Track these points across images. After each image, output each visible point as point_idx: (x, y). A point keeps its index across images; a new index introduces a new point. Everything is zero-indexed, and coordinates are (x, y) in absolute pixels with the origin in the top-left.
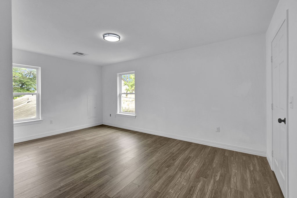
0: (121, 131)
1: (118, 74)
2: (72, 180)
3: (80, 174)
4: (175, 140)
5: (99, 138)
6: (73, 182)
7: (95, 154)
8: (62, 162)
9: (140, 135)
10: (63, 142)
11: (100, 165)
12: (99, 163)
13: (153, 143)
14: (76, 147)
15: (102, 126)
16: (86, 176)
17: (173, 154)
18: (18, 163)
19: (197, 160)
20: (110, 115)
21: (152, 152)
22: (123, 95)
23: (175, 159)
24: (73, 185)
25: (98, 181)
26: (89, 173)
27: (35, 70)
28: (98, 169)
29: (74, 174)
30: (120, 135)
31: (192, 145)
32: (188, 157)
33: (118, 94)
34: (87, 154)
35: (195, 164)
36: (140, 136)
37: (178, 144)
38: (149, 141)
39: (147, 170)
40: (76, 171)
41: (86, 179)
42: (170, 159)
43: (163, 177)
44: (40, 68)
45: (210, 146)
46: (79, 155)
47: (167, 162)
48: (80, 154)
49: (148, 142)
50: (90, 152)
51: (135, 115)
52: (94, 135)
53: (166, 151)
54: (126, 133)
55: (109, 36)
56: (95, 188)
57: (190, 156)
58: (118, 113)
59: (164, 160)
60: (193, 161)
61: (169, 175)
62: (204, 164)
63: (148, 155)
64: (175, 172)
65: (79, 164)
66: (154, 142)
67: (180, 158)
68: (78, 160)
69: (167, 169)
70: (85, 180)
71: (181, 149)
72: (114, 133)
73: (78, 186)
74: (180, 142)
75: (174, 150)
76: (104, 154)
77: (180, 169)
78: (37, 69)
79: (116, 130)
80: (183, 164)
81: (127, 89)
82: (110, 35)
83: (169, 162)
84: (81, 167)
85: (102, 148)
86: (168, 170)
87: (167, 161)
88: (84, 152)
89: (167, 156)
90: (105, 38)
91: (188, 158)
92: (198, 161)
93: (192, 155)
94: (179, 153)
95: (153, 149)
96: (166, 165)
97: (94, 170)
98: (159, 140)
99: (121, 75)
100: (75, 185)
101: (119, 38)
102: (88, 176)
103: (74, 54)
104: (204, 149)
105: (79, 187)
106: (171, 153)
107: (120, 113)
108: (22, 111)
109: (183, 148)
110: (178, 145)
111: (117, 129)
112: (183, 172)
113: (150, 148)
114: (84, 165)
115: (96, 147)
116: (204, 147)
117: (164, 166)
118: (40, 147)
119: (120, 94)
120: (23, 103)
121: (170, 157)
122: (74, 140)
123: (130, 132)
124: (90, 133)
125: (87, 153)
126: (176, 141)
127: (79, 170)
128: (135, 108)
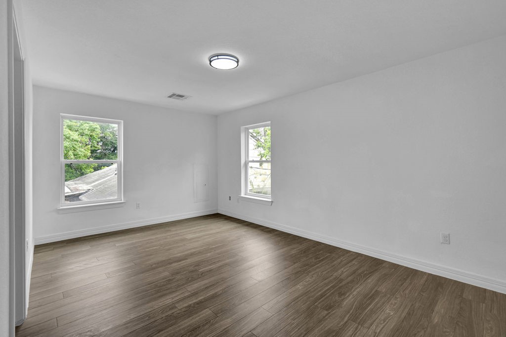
0: (247, 227)
1: (243, 128)
2: (150, 310)
3: (164, 300)
4: (348, 252)
5: (207, 237)
6: (149, 314)
7: (195, 266)
8: (142, 275)
9: (279, 236)
10: (151, 239)
11: (200, 287)
12: (198, 283)
13: (301, 254)
14: (169, 249)
15: (217, 216)
16: (172, 306)
17: (341, 281)
18: (82, 268)
19: (393, 301)
20: (230, 197)
21: (298, 272)
22: (250, 164)
23: (344, 294)
24: (148, 320)
25: (191, 318)
26: (178, 301)
27: (117, 125)
28: (195, 294)
29: (155, 299)
30: (244, 233)
31: (383, 265)
32: (373, 291)
33: (243, 161)
34: (183, 263)
35: (388, 310)
36: (280, 238)
37: (353, 260)
38: (295, 249)
39: (285, 309)
40: (159, 294)
41: (173, 311)
42: (334, 292)
43: (316, 331)
44: (122, 121)
45: (425, 273)
46: (170, 263)
47: (327, 297)
48: (172, 263)
49: (293, 252)
50: (189, 261)
51: (270, 200)
52: (201, 231)
53: (326, 273)
54: (254, 230)
55: (218, 59)
56: (182, 332)
57: (378, 290)
58: (243, 195)
59: (320, 293)
60: (384, 303)
61: (327, 328)
62: (411, 313)
63: (288, 278)
64: (342, 323)
65: (166, 281)
66: (305, 252)
67: (355, 293)
68: (166, 274)
69: (326, 312)
70: (170, 313)
71: (359, 271)
72: (234, 229)
73: (156, 323)
74: (357, 257)
75: (342, 272)
76: (210, 267)
77: (354, 318)
78: (119, 124)
79: (239, 225)
80: (361, 307)
81: (261, 154)
82: (219, 57)
83: (330, 297)
84: (169, 286)
85: (209, 254)
86: (326, 315)
87: (327, 295)
88: (179, 260)
89: (327, 285)
90: (212, 63)
91: (373, 295)
92: (395, 303)
93: (383, 288)
94: (352, 281)
95: (300, 267)
96: (323, 303)
97: (189, 297)
98: (314, 248)
99: (248, 129)
100: (153, 320)
101: (238, 62)
102: (177, 305)
103: (170, 97)
104: (410, 277)
105: (156, 326)
106: (336, 278)
107: (245, 195)
108: (106, 186)
109: (363, 272)
110: (354, 262)
111: (240, 223)
112: (360, 326)
113: (295, 263)
114: (174, 285)
115: (200, 253)
116: (413, 273)
117: (319, 306)
118: (117, 245)
119: (246, 161)
120: (110, 176)
121: (333, 287)
122: (168, 237)
123: (262, 230)
124: (195, 227)
125: (184, 261)
126: (348, 255)
127: (165, 292)
128: (270, 186)
